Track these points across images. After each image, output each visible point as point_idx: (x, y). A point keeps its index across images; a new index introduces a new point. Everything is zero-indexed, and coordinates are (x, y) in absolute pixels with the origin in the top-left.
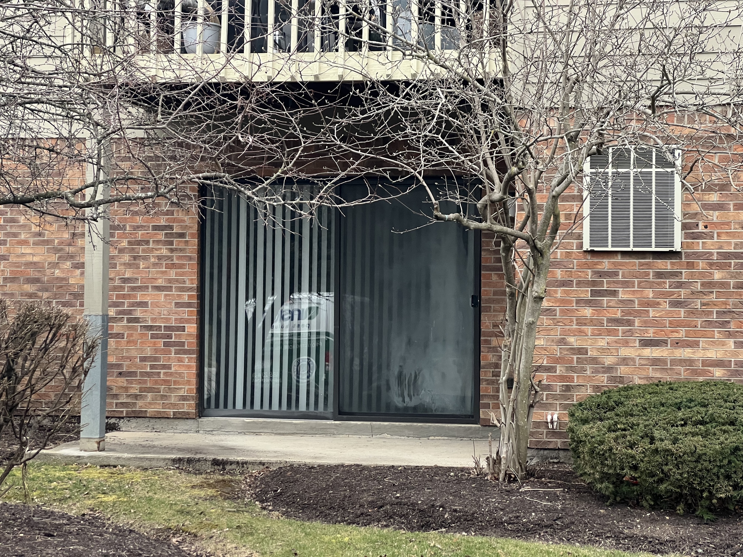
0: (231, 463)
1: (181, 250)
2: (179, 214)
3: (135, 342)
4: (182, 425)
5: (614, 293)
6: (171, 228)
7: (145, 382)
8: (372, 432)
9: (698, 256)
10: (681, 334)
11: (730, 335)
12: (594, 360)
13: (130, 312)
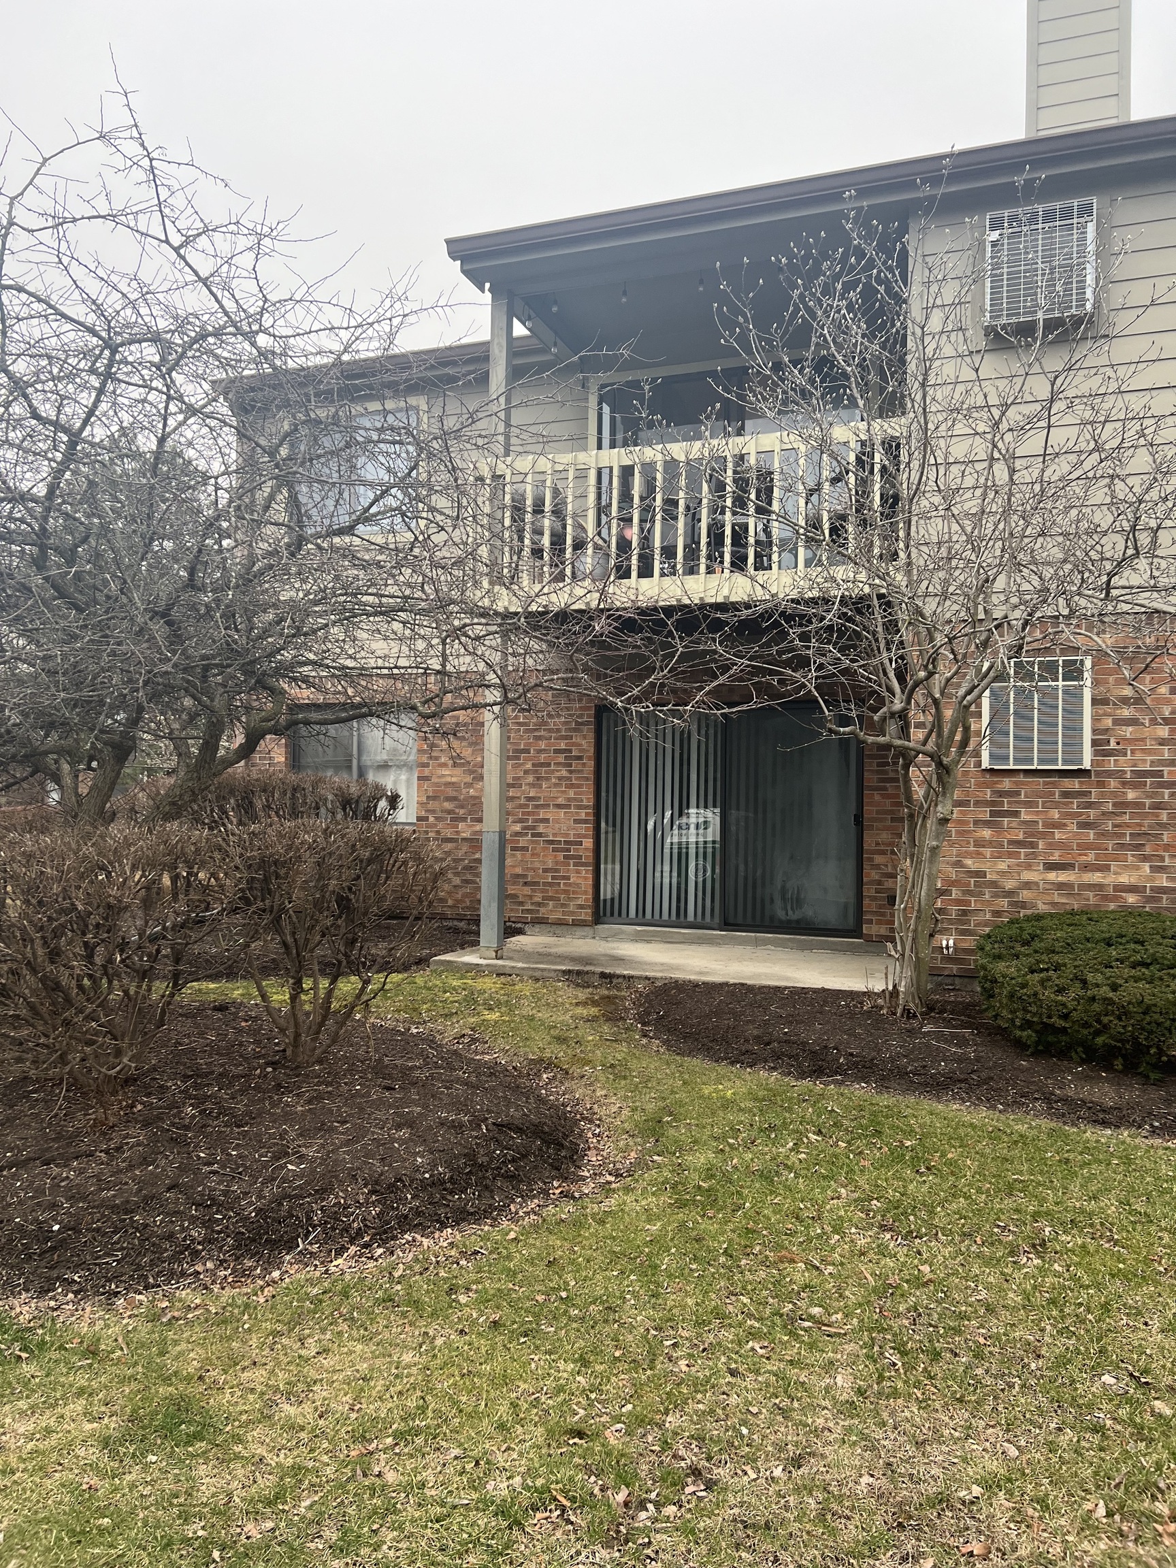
0: (619, 976)
1: (579, 771)
2: (577, 739)
3: (538, 855)
4: (580, 931)
5: (1016, 814)
6: (570, 751)
7: (547, 891)
8: (757, 943)
9: (1110, 774)
10: (1091, 857)
11: (1145, 858)
12: (994, 884)
13: (534, 828)
